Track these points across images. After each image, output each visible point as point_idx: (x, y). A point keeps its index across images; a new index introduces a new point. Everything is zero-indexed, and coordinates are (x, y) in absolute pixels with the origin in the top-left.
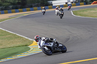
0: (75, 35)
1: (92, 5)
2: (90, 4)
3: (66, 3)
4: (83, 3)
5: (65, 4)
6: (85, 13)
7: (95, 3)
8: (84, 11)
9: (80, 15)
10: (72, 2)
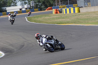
0: (30, 42)
1: (46, 11)
2: (45, 10)
3: (21, 9)
4: (37, 9)
5: (19, 10)
6: (40, 19)
7: (49, 9)
8: (38, 17)
9: (35, 21)
10: (26, 9)
